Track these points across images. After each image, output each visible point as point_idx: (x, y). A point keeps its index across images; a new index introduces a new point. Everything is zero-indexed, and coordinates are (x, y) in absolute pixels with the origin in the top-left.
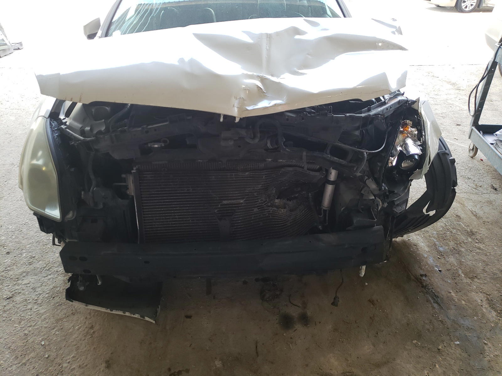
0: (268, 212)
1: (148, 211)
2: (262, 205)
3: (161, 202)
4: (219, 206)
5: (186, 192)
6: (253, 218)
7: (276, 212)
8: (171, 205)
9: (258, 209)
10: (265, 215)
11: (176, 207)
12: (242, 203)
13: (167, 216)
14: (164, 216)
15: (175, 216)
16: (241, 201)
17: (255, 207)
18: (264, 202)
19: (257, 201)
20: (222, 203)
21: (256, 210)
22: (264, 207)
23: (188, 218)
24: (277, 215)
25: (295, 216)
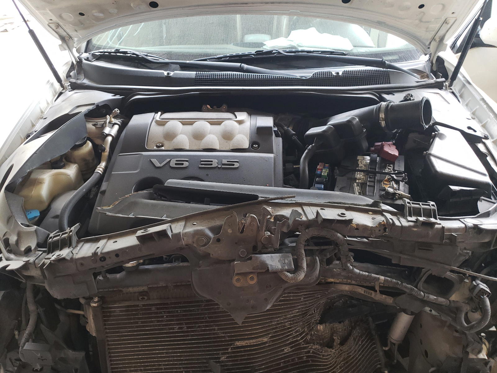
0: (306, 354)
1: (118, 360)
2: (297, 341)
3: (138, 347)
4: (230, 350)
5: (177, 330)
6: (282, 365)
7: (319, 354)
8: (154, 350)
9: (291, 349)
10: (302, 358)
11: (163, 353)
12: (266, 343)
13: (147, 366)
14: (143, 366)
15: (160, 365)
16: (264, 340)
17: (286, 345)
18: (301, 334)
19: (291, 335)
20: (234, 345)
21: (287, 350)
22: (299, 344)
23: (180, 368)
24: (320, 358)
25: (348, 354)
